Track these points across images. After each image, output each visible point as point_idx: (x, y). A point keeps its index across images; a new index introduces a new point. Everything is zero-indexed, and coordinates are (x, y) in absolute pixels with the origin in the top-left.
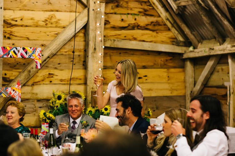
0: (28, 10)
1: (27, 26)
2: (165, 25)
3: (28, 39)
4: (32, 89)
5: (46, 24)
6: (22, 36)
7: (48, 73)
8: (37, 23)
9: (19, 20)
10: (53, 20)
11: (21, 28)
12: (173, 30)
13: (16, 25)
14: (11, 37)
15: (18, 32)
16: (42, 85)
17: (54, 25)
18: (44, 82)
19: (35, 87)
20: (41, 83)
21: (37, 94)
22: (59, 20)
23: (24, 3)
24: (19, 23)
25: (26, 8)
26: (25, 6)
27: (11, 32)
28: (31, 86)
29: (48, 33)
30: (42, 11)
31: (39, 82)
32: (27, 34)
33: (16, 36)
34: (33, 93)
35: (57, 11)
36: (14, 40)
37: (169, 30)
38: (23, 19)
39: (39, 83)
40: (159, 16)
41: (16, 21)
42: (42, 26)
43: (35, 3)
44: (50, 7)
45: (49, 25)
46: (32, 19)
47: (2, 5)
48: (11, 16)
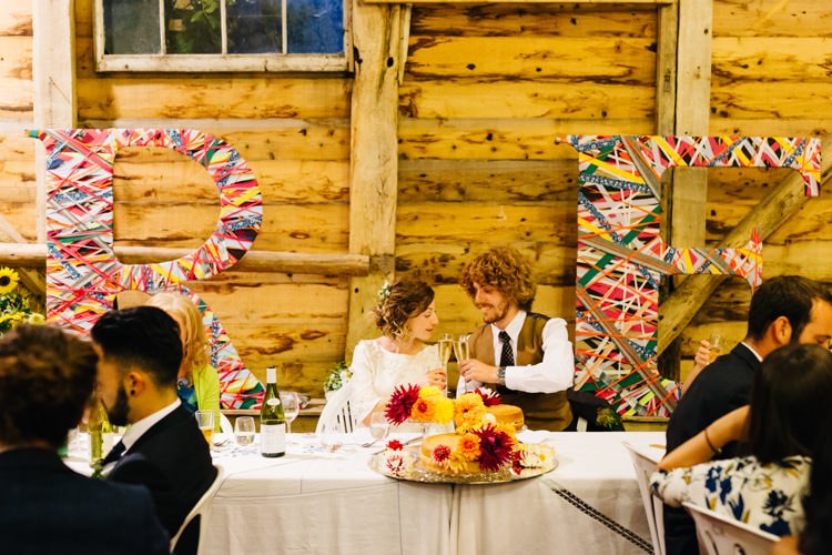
0: (779, 35)
1: (774, 80)
3: (777, 115)
4: (787, 254)
5: (830, 74)
6: (760, 108)
8: (803, 70)
9: (752, 64)
11: (758, 85)
13: (743, 79)
14: (731, 110)
15: (748, 98)
16: (814, 243)
18: (820, 235)
19: (794, 248)
20: (812, 236)
21: (798, 268)
23: (768, 17)
24: (753, 71)
25: (773, 30)
26: (770, 23)
27: (731, 98)
28: (784, 245)
30: (820, 36)
31: (806, 233)
32: (774, 102)
33: (743, 109)
34: (789, 265)
36: (738, 119)
38: (764, 61)
39: (804, 238)
41: (746, 67)
42: (818, 80)
43: (800, 15)
46: (789, 60)
47: (708, 22)
48: (731, 53)
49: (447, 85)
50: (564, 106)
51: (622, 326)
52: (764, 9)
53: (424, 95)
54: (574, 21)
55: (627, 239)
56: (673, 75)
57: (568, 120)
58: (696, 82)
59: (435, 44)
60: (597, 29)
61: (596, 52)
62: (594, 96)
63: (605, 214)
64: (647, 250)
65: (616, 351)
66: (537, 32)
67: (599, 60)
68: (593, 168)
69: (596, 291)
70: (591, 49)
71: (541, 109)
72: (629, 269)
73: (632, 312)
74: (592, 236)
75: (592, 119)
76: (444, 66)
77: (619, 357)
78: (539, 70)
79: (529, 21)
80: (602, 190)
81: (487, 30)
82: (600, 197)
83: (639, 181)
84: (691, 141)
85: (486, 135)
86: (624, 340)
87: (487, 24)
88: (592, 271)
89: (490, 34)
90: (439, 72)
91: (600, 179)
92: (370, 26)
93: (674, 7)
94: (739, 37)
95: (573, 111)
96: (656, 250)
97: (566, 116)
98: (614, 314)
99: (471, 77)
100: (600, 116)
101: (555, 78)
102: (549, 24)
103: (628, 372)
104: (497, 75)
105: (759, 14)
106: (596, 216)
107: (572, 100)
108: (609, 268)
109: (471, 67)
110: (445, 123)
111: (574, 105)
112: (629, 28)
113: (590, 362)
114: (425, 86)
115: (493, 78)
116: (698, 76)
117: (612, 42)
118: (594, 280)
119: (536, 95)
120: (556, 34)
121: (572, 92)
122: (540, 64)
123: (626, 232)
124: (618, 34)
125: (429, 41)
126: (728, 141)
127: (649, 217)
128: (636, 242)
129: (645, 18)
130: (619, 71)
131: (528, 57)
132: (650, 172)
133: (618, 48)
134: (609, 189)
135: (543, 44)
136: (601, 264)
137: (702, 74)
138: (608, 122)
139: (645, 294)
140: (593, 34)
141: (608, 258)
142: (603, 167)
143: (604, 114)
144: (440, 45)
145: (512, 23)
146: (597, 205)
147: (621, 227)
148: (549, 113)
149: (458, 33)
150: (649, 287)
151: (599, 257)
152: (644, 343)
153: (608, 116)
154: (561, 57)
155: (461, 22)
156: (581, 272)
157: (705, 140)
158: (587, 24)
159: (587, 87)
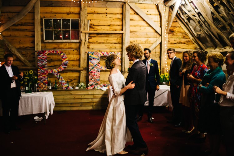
2: (192, 42)
8: (142, 42)
9: (135, 41)
10: (148, 41)
12: (195, 44)
17: (148, 43)
22: (150, 41)
25: (138, 37)
29: (146, 46)
30: (144, 38)
35: (150, 37)
37: (194, 44)
40: (190, 38)
43: (142, 35)
44: (147, 36)
45: (147, 43)
47: (129, 36)
49: (94, 44)
51: (95, 77)
55: (96, 65)
56: (125, 43)
62: (114, 46)
63: (93, 62)
64: (98, 67)
65: (94, 80)
66: (106, 37)
68: (91, 56)
69: (92, 72)
70: (114, 39)
71: (107, 47)
72: (96, 69)
73: (96, 75)
74: (91, 65)
77: (95, 81)
79: (105, 35)
80: (92, 59)
82: (92, 60)
83: (97, 58)
84: (104, 52)
85: (99, 51)
86: (95, 79)
87: (99, 36)
88: (91, 70)
90: (93, 42)
91: (92, 57)
92: (83, 36)
93: (125, 34)
94: (133, 38)
96: (99, 67)
98: (94, 75)
99: (97, 43)
100: (115, 48)
101: (109, 43)
102: (108, 35)
103: (96, 83)
105: (136, 35)
106: (91, 62)
108: (93, 69)
109: (97, 41)
110: (94, 49)
112: (119, 36)
113: (91, 82)
114: (91, 44)
115: (100, 43)
116: (128, 43)
117: (116, 38)
118: (91, 71)
119: (106, 45)
120: (109, 37)
121: (111, 45)
122: (107, 41)
123: (95, 64)
124: (117, 37)
125: (91, 38)
126: (109, 52)
127: (98, 62)
128: (97, 66)
129: (121, 35)
130: (118, 42)
131: (105, 40)
132: (99, 57)
133: (117, 39)
134: (93, 59)
135: (107, 38)
136: (92, 69)
139: (98, 73)
140: (114, 37)
141: (93, 68)
142: (92, 56)
144: (93, 38)
145: (103, 35)
146: (91, 61)
147: (95, 63)
149: (95, 37)
150: (99, 72)
151: (92, 68)
152: (98, 79)
154: (109, 40)
155: (95, 35)
156: (90, 70)
157: (106, 52)
158: (113, 35)
159: (113, 44)
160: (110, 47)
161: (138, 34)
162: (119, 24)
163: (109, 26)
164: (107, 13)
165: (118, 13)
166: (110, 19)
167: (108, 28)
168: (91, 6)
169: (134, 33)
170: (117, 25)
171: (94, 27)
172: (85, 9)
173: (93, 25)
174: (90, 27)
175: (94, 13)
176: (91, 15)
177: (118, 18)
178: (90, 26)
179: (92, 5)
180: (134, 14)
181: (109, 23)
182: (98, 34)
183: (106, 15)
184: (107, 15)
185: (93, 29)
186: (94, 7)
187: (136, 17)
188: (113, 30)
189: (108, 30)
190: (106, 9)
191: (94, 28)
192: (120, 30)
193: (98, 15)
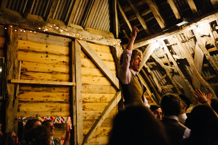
0: (92, 93)
1: (92, 102)
2: (151, 99)
3: (92, 110)
4: (96, 139)
5: (101, 101)
6: (90, 108)
7: (103, 129)
8: (96, 100)
10: (104, 99)
11: (89, 103)
12: (154, 102)
13: (86, 102)
14: (85, 109)
15: (88, 106)
16: (101, 137)
17: (104, 101)
18: (102, 135)
20: (100, 135)
21: (98, 142)
22: (106, 98)
23: (90, 89)
24: (88, 100)
25: (91, 92)
26: (90, 91)
27: (84, 106)
28: (95, 138)
29: (102, 106)
30: (98, 93)
31: (99, 135)
32: (92, 107)
33: (87, 108)
34: (97, 142)
35: (105, 93)
37: (152, 102)
38: (90, 98)
39: (99, 136)
40: (148, 95)
41: (87, 99)
42: (99, 102)
43: (95, 89)
44: (101, 91)
45: (102, 101)
46: (94, 98)
47: (81, 90)
48: (84, 96)
49: (27, 104)
50: (52, 108)
52: (89, 87)
53: (21, 106)
54: (54, 89)
56: (75, 101)
57: (53, 112)
58: (80, 103)
59: (24, 93)
60: (59, 91)
61: (59, 96)
62: (58, 106)
66: (47, 91)
67: (59, 98)
70: (58, 95)
71: (48, 109)
75: (58, 111)
76: (26, 99)
78: (47, 100)
79: (45, 89)
81: (35, 90)
85: (36, 116)
87: (36, 89)
89: (36, 91)
90: (25, 100)
93: (75, 86)
94: (85, 93)
95: (55, 109)
97: (53, 111)
99: (32, 101)
100: (60, 110)
101: (50, 102)
102: (49, 89)
104: (38, 101)
105: (88, 88)
107: (54, 107)
109: (32, 99)
110: (27, 113)
111: (55, 108)
112: (65, 91)
114: (22, 104)
115: (37, 102)
116: (80, 101)
117: (62, 94)
119: (47, 106)
120: (50, 92)
121: (54, 105)
122: (47, 98)
124: (63, 92)
125: (22, 92)
129: (68, 89)
130: (63, 100)
131: (45, 97)
133: (63, 95)
135: (48, 94)
137: (81, 101)
138: (62, 112)
140: (58, 92)
143: (61, 110)
144: (25, 94)
145: (41, 89)
148: (49, 110)
149: (29, 91)
153: (62, 111)
154: (51, 97)
155: (30, 88)
158: (57, 89)
159: (57, 104)
160: (53, 109)
161: (91, 87)
162: (65, 72)
163: (51, 73)
164: (47, 53)
165: (63, 55)
166: (52, 62)
167: (49, 76)
168: (23, 39)
169: (85, 85)
170: (62, 73)
171: (27, 74)
172: (16, 42)
173: (26, 70)
174: (21, 73)
175: (27, 50)
176: (23, 53)
177: (64, 62)
178: (22, 71)
179: (26, 37)
180: (84, 57)
181: (52, 69)
182: (34, 86)
183: (46, 55)
184: (49, 55)
185: (26, 78)
186: (27, 40)
187: (87, 62)
188: (56, 81)
189: (49, 80)
190: (47, 46)
191: (27, 76)
192: (66, 81)
193: (35, 54)
